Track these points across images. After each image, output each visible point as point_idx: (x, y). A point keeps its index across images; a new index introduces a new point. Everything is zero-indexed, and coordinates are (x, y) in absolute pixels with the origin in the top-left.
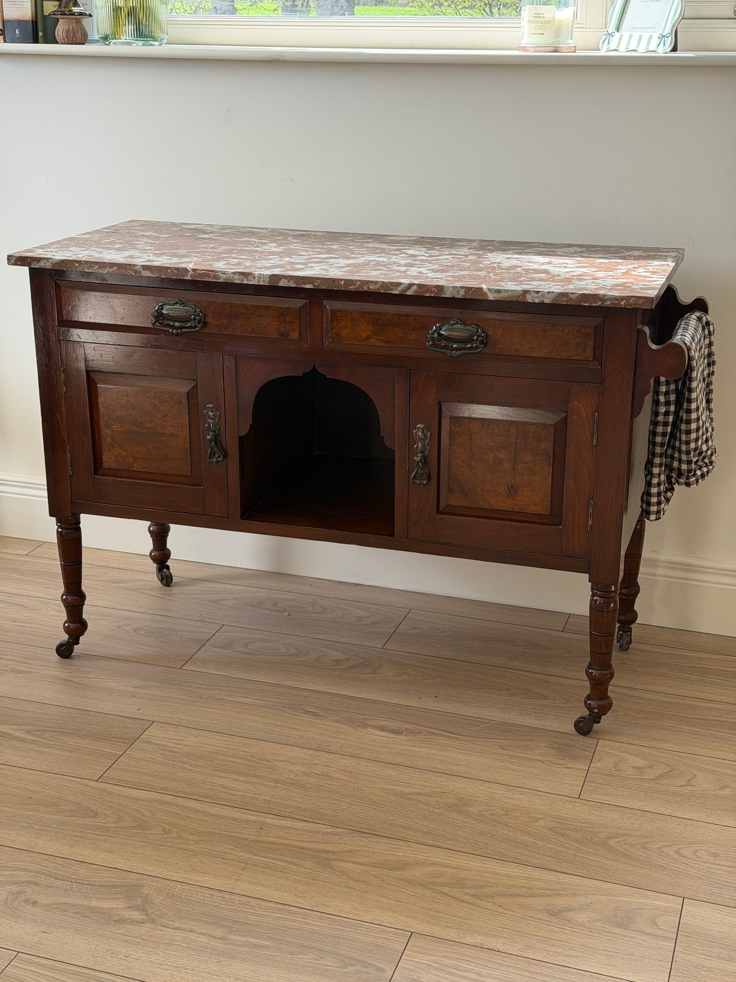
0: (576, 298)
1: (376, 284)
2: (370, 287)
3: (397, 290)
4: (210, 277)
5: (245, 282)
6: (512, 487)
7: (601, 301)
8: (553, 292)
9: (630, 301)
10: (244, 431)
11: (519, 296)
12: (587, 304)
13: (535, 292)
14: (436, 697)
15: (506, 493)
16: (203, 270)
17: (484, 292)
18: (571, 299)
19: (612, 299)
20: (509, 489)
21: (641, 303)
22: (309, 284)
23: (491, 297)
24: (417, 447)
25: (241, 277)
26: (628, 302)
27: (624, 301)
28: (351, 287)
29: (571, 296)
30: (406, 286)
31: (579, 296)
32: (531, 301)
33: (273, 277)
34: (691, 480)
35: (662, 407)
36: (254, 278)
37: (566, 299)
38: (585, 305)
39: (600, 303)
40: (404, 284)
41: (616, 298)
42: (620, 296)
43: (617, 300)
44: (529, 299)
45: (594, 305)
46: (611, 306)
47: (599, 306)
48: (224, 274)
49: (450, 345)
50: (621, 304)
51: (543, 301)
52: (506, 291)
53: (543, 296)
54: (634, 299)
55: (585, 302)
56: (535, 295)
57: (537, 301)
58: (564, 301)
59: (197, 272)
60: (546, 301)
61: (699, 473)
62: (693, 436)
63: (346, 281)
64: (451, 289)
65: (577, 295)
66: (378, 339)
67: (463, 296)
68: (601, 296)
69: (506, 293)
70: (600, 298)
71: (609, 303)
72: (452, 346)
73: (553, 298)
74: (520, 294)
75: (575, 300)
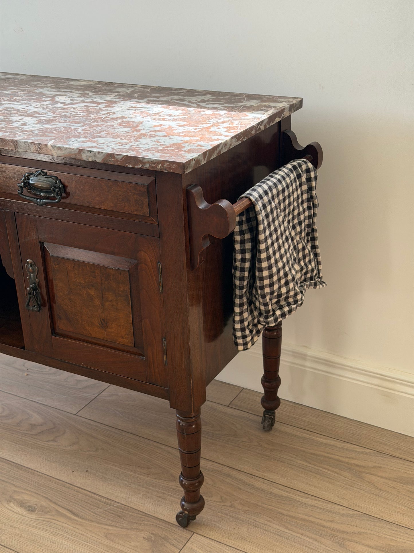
0: (121, 159)
6: (103, 320)
7: (141, 164)
8: (102, 152)
9: (165, 166)
11: (76, 154)
12: (130, 166)
13: (88, 151)
14: (87, 471)
15: (100, 324)
17: (49, 149)
18: (117, 160)
19: (150, 163)
20: (101, 321)
21: (174, 167)
23: (54, 153)
24: (29, 279)
26: (163, 167)
27: (160, 165)
29: (117, 157)
31: (123, 157)
32: (86, 160)
34: (269, 320)
35: (238, 255)
37: (113, 159)
38: (129, 166)
39: (141, 166)
41: (152, 162)
42: (156, 160)
43: (154, 164)
44: (84, 157)
45: (136, 167)
46: (150, 169)
47: (140, 168)
49: (38, 194)
50: (158, 167)
51: (95, 160)
52: (66, 149)
53: (95, 155)
54: (168, 163)
55: (129, 163)
56: (88, 154)
57: (90, 160)
58: (111, 161)
60: (99, 160)
61: (278, 313)
62: (267, 282)
64: (24, 144)
65: (122, 156)
68: (141, 159)
69: (66, 151)
70: (141, 161)
71: (148, 165)
72: (40, 195)
73: (103, 158)
74: (77, 152)
75: (120, 161)
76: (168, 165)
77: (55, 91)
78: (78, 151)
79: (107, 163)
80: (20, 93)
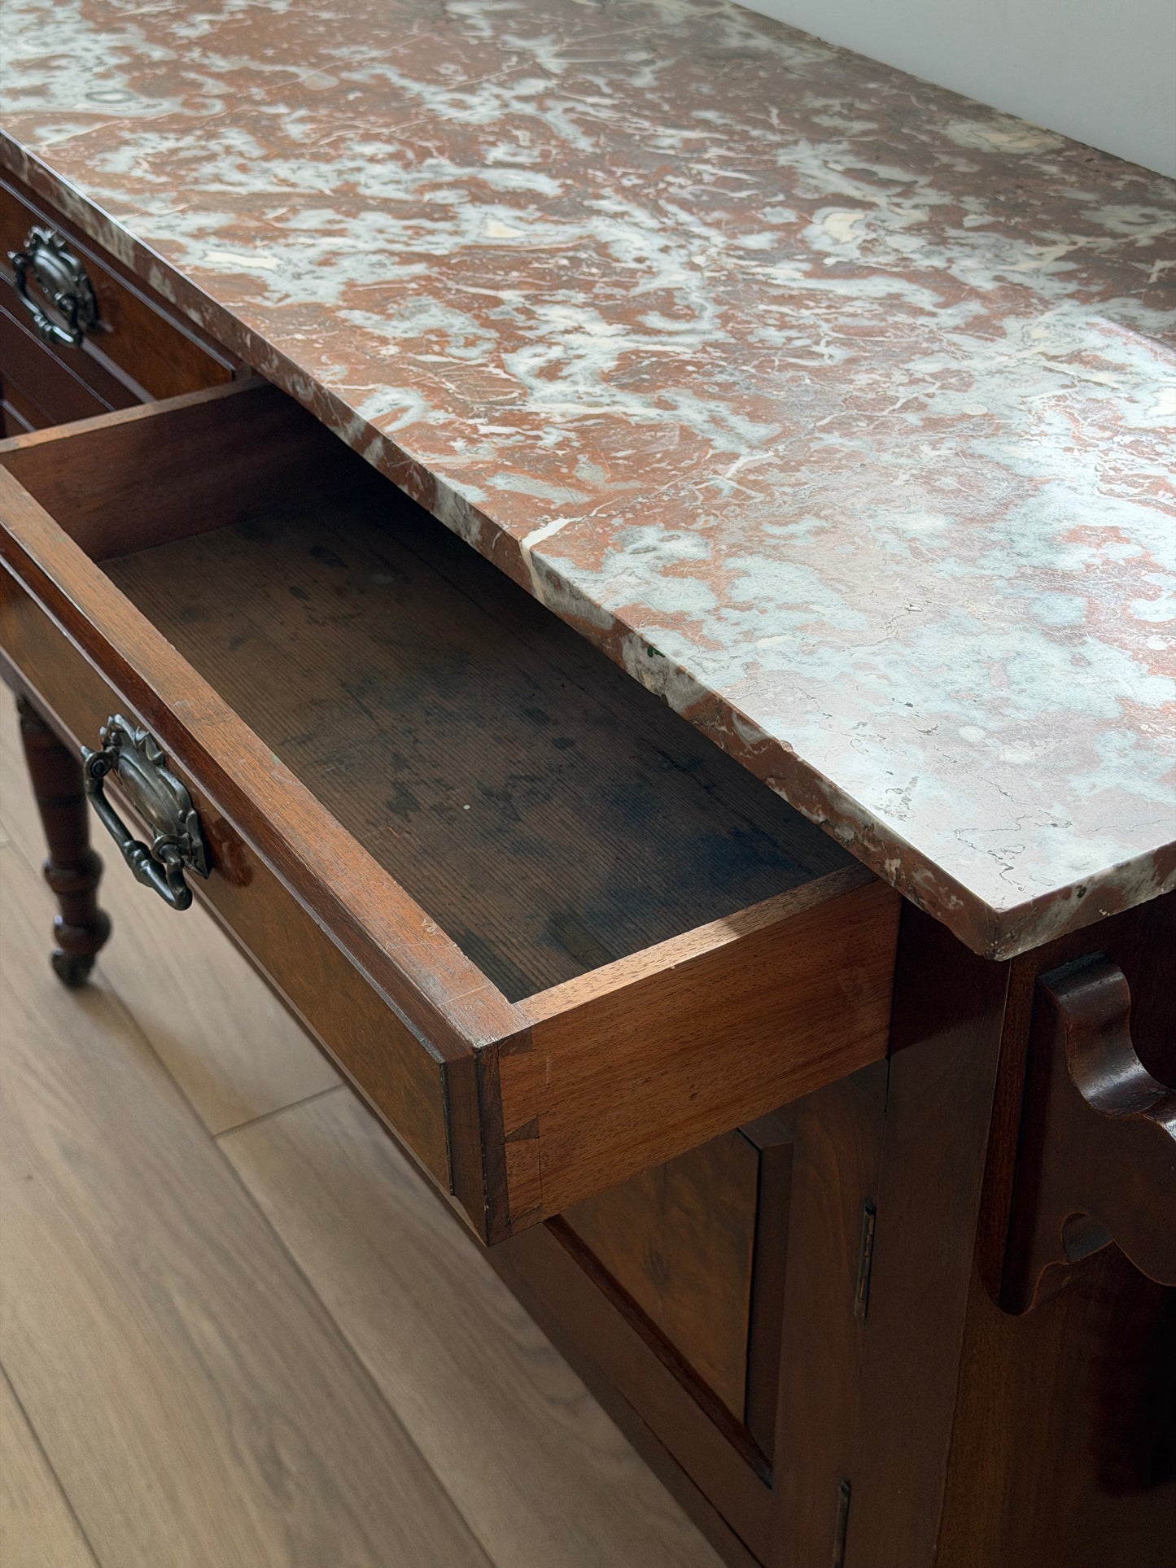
0: (754, 747)
3: (345, 431)
6: (659, 1257)
7: (825, 812)
8: (691, 679)
9: (918, 876)
11: (604, 634)
12: (783, 795)
13: (646, 645)
15: (646, 1263)
17: (522, 562)
18: (737, 741)
19: (858, 827)
20: (651, 1256)
21: (951, 906)
22: (196, 310)
23: (540, 591)
26: (910, 878)
27: (896, 863)
29: (741, 728)
30: (362, 425)
31: (763, 742)
32: (634, 675)
37: (724, 728)
38: (777, 791)
39: (821, 819)
40: (357, 416)
41: (867, 830)
44: (631, 661)
45: (804, 811)
46: (854, 852)
47: (818, 826)
50: (887, 866)
51: (664, 696)
52: (577, 595)
53: (665, 673)
54: (929, 874)
55: (780, 781)
56: (643, 656)
57: (649, 683)
58: (719, 734)
60: (676, 704)
64: (452, 501)
65: (757, 736)
68: (828, 790)
69: (574, 602)
70: (825, 795)
71: (848, 834)
73: (690, 702)
74: (607, 627)
75: (749, 753)
76: (927, 879)
77: (850, 173)
78: (612, 622)
79: (701, 729)
80: (713, 152)
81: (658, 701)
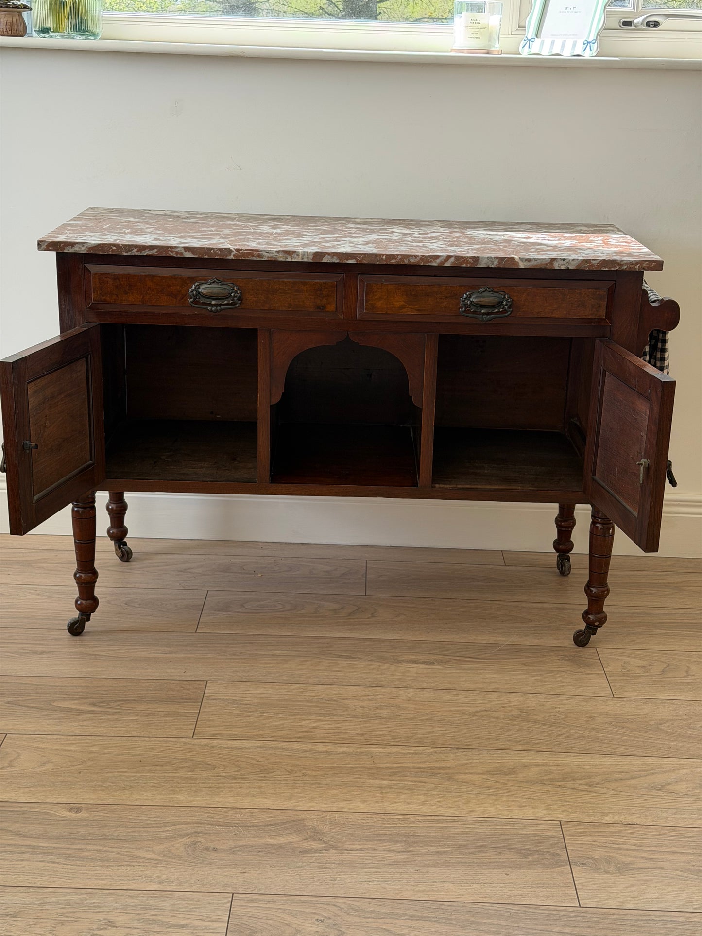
0: (597, 264)
1: (416, 258)
2: (411, 260)
3: (436, 262)
4: (253, 256)
5: (289, 260)
8: (577, 259)
9: (644, 265)
10: (277, 399)
11: (547, 264)
12: (607, 269)
13: (561, 259)
14: (441, 630)
16: (246, 250)
17: (516, 262)
18: (593, 265)
19: (627, 264)
21: (652, 266)
22: (352, 259)
23: (522, 265)
25: (285, 255)
26: (642, 266)
27: (639, 265)
28: (392, 261)
29: (593, 262)
30: (445, 258)
31: (600, 262)
32: (557, 268)
33: (316, 254)
36: (298, 255)
37: (588, 265)
38: (605, 269)
39: (618, 267)
40: (443, 256)
41: (631, 263)
42: (635, 261)
43: (632, 265)
44: (556, 266)
45: (613, 269)
46: (627, 270)
47: (617, 270)
48: (268, 252)
49: (479, 311)
50: (636, 267)
51: (568, 268)
52: (535, 260)
53: (568, 263)
55: (605, 267)
56: (562, 262)
57: (563, 267)
58: (586, 267)
59: (241, 252)
60: (571, 267)
63: (387, 255)
64: (486, 260)
65: (599, 261)
66: (411, 308)
67: (496, 265)
68: (619, 261)
69: (536, 262)
70: (619, 263)
71: (625, 267)
72: (481, 312)
73: (577, 265)
74: (548, 262)
75: (596, 266)
76: (647, 264)
78: (550, 260)
79: (581, 269)
81: (567, 270)
